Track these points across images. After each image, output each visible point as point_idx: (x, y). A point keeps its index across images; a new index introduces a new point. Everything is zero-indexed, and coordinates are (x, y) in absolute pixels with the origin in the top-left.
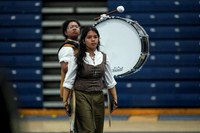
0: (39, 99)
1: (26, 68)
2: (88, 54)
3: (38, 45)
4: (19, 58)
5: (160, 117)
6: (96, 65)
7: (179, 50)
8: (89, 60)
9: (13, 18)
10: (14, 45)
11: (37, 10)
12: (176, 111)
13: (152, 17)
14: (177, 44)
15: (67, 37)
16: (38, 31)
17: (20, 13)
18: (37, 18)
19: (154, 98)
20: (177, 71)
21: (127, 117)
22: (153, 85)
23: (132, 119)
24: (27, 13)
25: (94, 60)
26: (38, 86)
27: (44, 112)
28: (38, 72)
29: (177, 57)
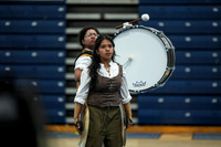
0: (61, 114)
1: (47, 79)
2: (102, 65)
3: (61, 54)
4: (40, 69)
5: (194, 136)
6: (111, 77)
7: (217, 61)
8: (103, 72)
9: (34, 24)
10: (34, 54)
11: (60, 16)
12: (212, 129)
13: (188, 24)
14: (215, 55)
15: (84, 46)
16: (61, 39)
17: (42, 19)
18: (61, 24)
19: (188, 115)
20: (215, 85)
21: (159, 135)
22: (188, 100)
23: (163, 137)
24: (49, 19)
25: (109, 72)
26: (61, 100)
27: (67, 128)
28: (61, 84)
29: (215, 70)
